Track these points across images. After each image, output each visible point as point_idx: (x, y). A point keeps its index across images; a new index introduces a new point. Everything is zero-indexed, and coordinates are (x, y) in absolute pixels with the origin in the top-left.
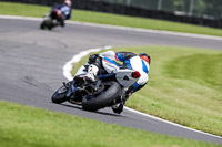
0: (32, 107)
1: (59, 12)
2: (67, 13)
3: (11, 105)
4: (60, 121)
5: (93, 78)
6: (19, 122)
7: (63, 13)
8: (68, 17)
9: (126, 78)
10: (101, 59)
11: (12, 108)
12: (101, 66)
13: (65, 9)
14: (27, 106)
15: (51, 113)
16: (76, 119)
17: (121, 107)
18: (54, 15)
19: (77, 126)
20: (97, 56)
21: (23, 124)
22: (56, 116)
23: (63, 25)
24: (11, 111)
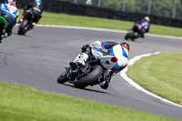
0: (94, 102)
1: (140, 27)
2: (146, 27)
3: (77, 99)
4: (117, 113)
5: (84, 63)
6: (84, 113)
7: (143, 27)
8: (147, 31)
9: (107, 62)
10: (90, 48)
11: (78, 102)
12: (90, 54)
13: (145, 24)
14: (90, 101)
15: (109, 106)
16: (130, 111)
17: (107, 84)
18: (135, 29)
19: (131, 117)
20: (87, 46)
21: (86, 115)
22: (113, 109)
23: (142, 37)
24: (77, 105)
